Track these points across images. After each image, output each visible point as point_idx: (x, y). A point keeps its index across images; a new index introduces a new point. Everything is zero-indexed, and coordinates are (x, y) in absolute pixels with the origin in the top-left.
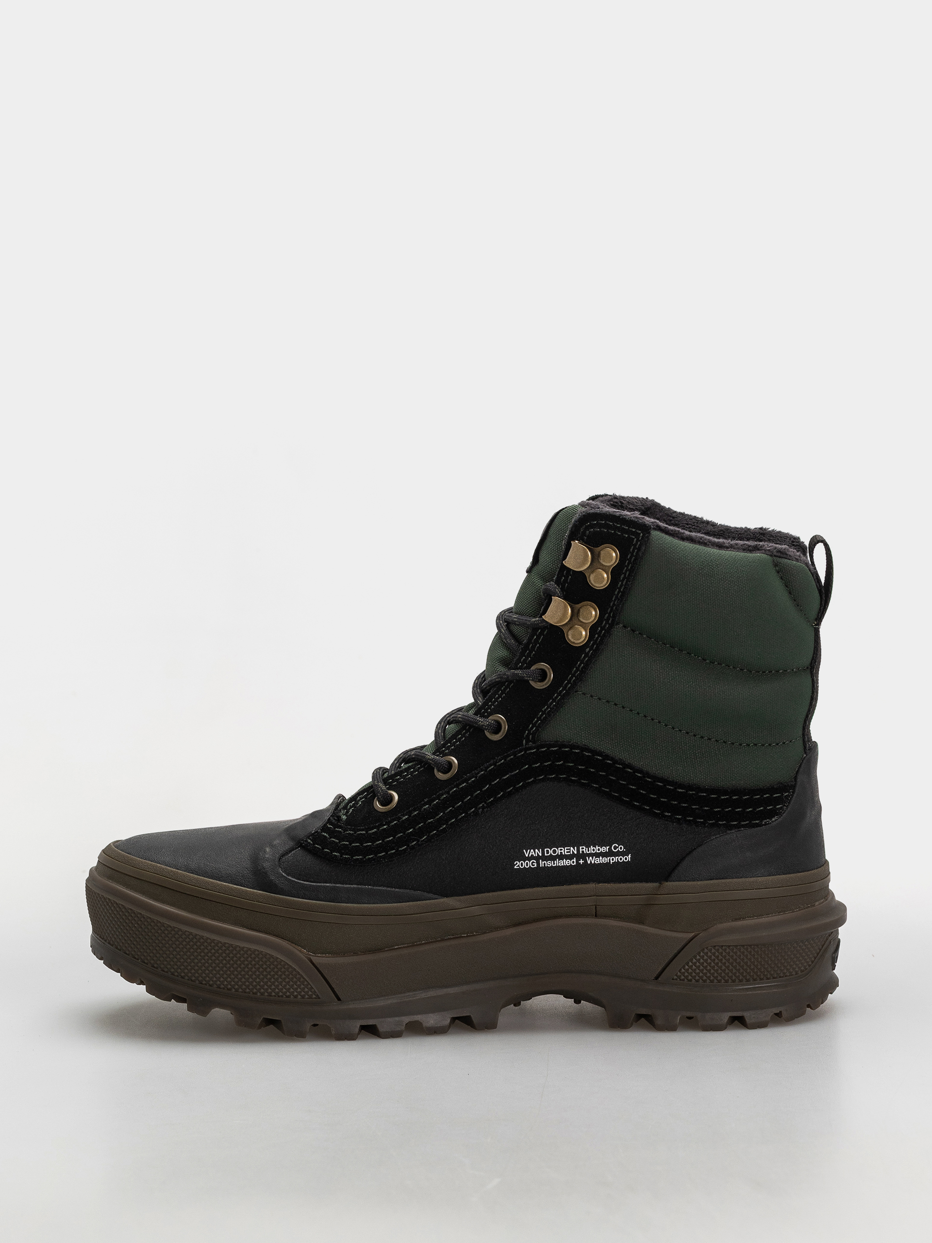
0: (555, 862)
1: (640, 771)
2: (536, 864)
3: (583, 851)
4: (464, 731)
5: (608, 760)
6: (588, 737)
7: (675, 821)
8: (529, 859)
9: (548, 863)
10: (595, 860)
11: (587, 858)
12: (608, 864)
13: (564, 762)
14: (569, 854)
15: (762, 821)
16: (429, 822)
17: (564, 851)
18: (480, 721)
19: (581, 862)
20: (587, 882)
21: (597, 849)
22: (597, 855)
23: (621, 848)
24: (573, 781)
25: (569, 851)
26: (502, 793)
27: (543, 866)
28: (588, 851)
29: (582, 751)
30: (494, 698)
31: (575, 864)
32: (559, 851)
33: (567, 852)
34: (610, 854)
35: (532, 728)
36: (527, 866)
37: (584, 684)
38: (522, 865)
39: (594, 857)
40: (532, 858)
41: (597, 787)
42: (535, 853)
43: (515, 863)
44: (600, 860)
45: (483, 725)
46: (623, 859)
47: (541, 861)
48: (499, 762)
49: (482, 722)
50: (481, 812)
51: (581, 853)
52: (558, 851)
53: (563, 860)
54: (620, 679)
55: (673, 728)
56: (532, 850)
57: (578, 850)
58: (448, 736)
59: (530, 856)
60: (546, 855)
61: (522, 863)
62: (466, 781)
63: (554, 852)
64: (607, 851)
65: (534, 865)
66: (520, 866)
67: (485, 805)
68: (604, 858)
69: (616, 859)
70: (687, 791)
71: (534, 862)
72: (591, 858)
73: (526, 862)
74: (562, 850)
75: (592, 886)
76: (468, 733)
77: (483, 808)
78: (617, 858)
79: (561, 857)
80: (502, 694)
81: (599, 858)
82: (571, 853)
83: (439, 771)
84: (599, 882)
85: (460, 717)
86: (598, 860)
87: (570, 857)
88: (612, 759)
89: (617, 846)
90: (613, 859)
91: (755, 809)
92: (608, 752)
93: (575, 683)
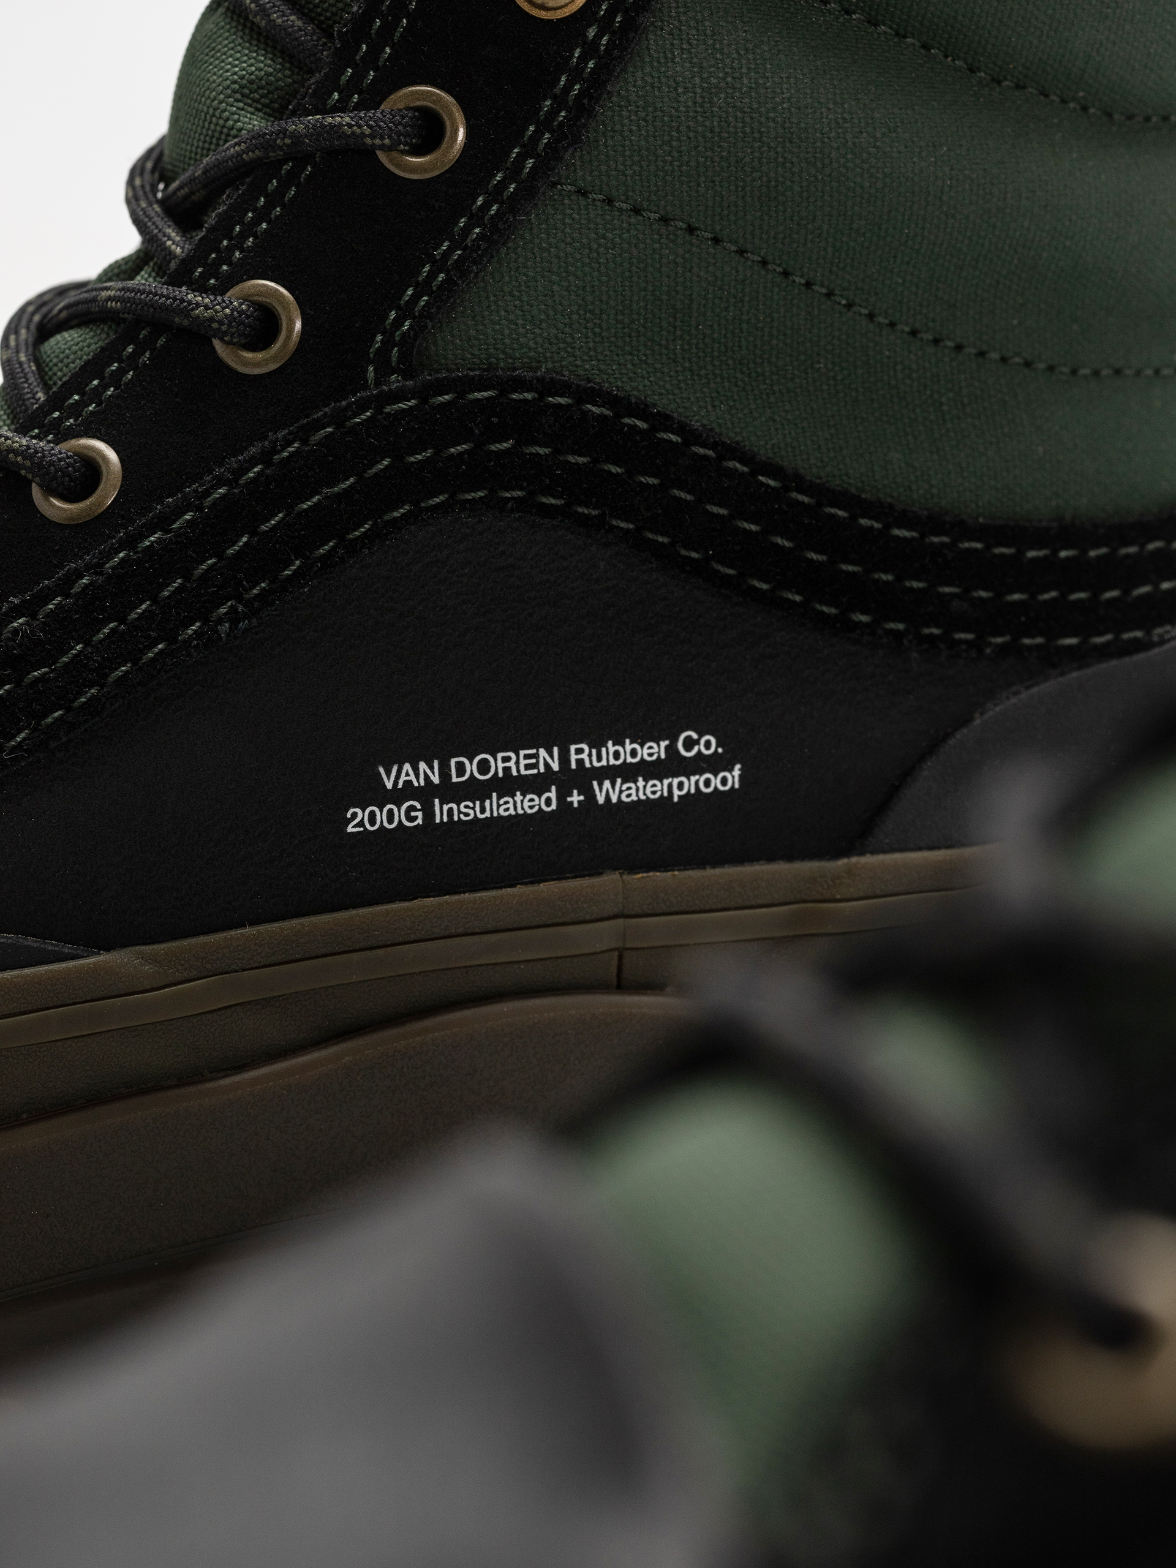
0: (487, 803)
1: (774, 470)
2: (420, 814)
3: (580, 762)
4: (130, 349)
5: (666, 430)
6: (595, 350)
7: (885, 640)
8: (398, 796)
9: (463, 809)
10: (621, 792)
11: (595, 783)
12: (665, 801)
13: (518, 443)
14: (535, 771)
15: (1148, 632)
16: (37, 680)
17: (517, 763)
18: (198, 305)
19: (576, 798)
20: (593, 870)
21: (629, 752)
22: (628, 773)
23: (708, 745)
24: (548, 512)
25: (534, 761)
26: (298, 563)
27: (445, 819)
28: (599, 759)
29: (580, 401)
30: (241, 222)
31: (554, 806)
32: (501, 765)
33: (527, 767)
34: (672, 766)
35: (398, 322)
36: (390, 821)
37: (581, 157)
38: (372, 822)
39: (619, 781)
40: (407, 792)
41: (628, 530)
42: (417, 776)
43: (349, 815)
44: (637, 789)
45: (211, 319)
46: (716, 782)
47: (437, 801)
48: (283, 449)
49: (207, 308)
50: (228, 635)
51: (574, 766)
52: (497, 766)
53: (513, 796)
54: (709, 135)
55: (871, 316)
56: (407, 767)
57: (564, 759)
58: (61, 375)
59: (400, 786)
60: (455, 779)
61: (372, 815)
62: (163, 522)
63: (484, 767)
64: (663, 756)
65: (416, 818)
66: (368, 826)
67: (240, 608)
68: (651, 783)
69: (690, 784)
70: (923, 536)
71: (416, 810)
72: (607, 784)
73: (385, 810)
74: (506, 759)
75: (611, 880)
76: (147, 354)
77: (234, 617)
78: (693, 779)
79: (508, 785)
80: (270, 206)
81: (635, 782)
82: (542, 770)
83: (50, 491)
84: (633, 869)
85: (110, 298)
86: (633, 791)
87: (535, 784)
88: (682, 429)
89: (695, 736)
90: (681, 786)
91: (1126, 592)
92: (662, 402)
93: (554, 153)
